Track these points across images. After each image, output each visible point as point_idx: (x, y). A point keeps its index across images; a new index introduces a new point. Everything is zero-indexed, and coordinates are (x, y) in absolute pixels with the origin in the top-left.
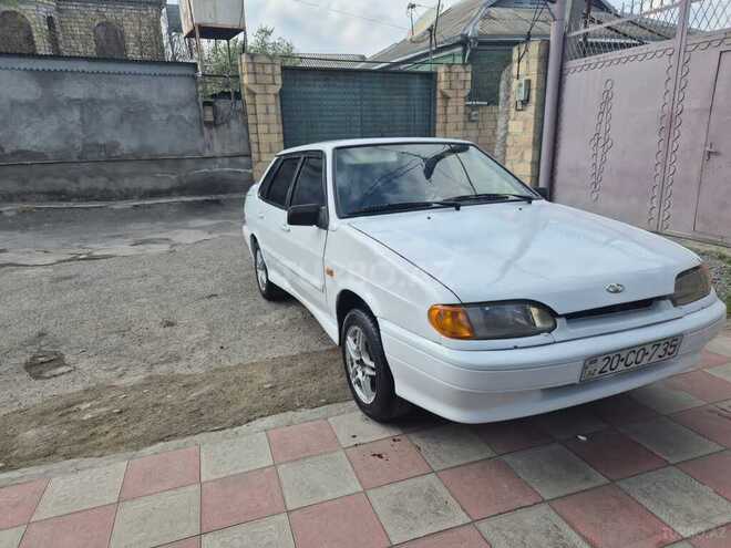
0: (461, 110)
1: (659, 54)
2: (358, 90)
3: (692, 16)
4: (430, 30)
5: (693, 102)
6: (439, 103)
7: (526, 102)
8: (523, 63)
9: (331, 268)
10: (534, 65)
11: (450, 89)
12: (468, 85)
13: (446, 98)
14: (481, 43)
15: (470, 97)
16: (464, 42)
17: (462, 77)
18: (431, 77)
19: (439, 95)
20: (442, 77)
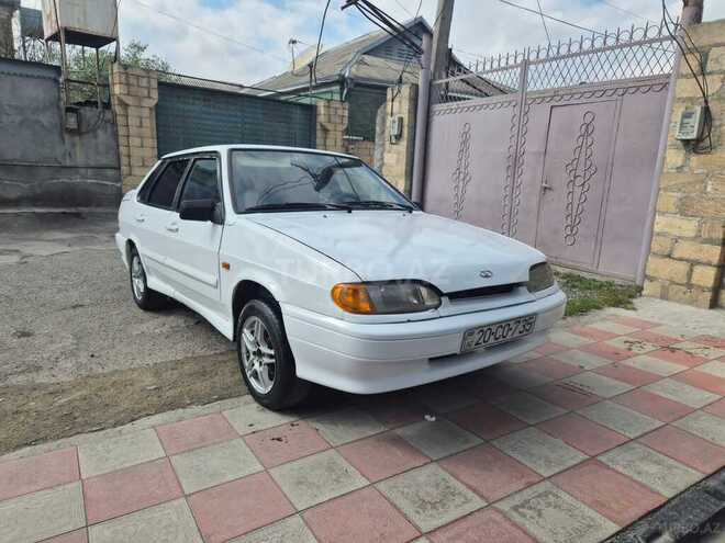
0: (339, 143)
1: (506, 104)
2: (239, 114)
3: (530, 76)
4: (310, 66)
5: (532, 146)
6: (319, 134)
7: (399, 137)
8: (396, 104)
9: (227, 261)
10: (406, 106)
11: (329, 122)
12: (346, 121)
13: (325, 130)
14: (358, 85)
15: (347, 132)
16: (341, 81)
17: (340, 112)
18: (311, 110)
19: (319, 127)
20: (322, 110)
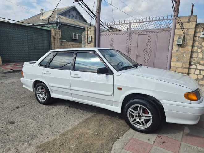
0: (59, 42)
1: (125, 34)
2: (26, 32)
3: (132, 26)
4: (48, 18)
5: (133, 44)
6: (52, 39)
11: (56, 35)
12: (60, 35)
13: (54, 38)
14: (62, 24)
15: (60, 39)
16: (57, 23)
17: (59, 33)
18: (49, 32)
19: (52, 37)
20: (53, 32)
